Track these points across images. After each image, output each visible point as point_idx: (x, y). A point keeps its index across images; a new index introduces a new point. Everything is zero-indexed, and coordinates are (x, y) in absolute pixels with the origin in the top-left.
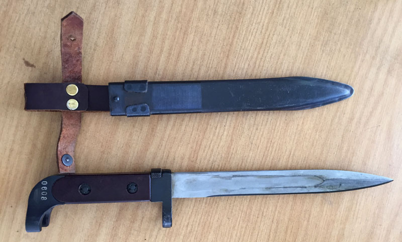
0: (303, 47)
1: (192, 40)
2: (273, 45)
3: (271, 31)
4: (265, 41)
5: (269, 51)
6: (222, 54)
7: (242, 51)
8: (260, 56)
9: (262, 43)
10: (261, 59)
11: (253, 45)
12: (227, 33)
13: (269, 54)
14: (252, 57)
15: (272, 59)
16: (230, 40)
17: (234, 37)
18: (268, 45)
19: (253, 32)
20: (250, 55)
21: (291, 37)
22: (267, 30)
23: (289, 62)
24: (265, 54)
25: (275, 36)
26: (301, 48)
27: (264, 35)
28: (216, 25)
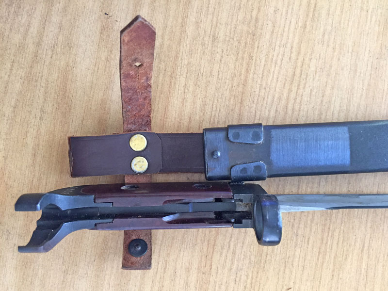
0: (360, 73)
1: (183, 85)
2: (312, 76)
3: (305, 54)
4: (298, 71)
5: (307, 85)
6: (232, 100)
7: (263, 91)
8: (293, 95)
9: (294, 75)
10: (295, 99)
11: (280, 79)
12: (237, 67)
13: (308, 90)
14: (280, 99)
15: (313, 98)
16: (243, 77)
17: (247, 71)
18: (304, 76)
19: (276, 61)
20: (277, 96)
21: (339, 60)
22: (299, 53)
23: (342, 99)
24: (301, 91)
25: (314, 61)
26: (358, 74)
27: (296, 62)
28: (218, 57)
